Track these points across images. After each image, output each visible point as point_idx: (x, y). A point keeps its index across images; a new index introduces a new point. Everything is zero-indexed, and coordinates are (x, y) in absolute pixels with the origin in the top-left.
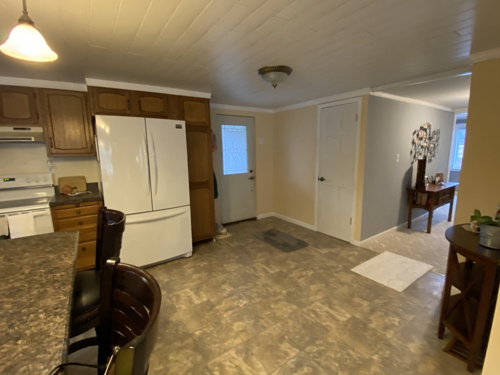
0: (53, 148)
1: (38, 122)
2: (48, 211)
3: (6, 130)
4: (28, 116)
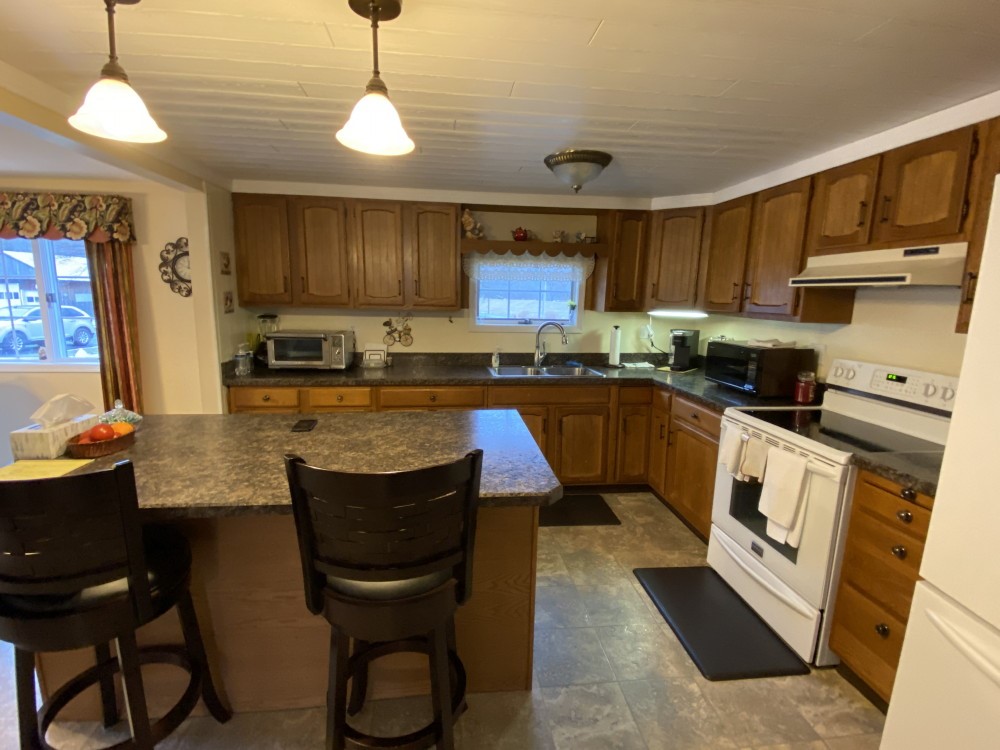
1: (961, 229)
2: (836, 472)
3: (887, 259)
4: (943, 215)
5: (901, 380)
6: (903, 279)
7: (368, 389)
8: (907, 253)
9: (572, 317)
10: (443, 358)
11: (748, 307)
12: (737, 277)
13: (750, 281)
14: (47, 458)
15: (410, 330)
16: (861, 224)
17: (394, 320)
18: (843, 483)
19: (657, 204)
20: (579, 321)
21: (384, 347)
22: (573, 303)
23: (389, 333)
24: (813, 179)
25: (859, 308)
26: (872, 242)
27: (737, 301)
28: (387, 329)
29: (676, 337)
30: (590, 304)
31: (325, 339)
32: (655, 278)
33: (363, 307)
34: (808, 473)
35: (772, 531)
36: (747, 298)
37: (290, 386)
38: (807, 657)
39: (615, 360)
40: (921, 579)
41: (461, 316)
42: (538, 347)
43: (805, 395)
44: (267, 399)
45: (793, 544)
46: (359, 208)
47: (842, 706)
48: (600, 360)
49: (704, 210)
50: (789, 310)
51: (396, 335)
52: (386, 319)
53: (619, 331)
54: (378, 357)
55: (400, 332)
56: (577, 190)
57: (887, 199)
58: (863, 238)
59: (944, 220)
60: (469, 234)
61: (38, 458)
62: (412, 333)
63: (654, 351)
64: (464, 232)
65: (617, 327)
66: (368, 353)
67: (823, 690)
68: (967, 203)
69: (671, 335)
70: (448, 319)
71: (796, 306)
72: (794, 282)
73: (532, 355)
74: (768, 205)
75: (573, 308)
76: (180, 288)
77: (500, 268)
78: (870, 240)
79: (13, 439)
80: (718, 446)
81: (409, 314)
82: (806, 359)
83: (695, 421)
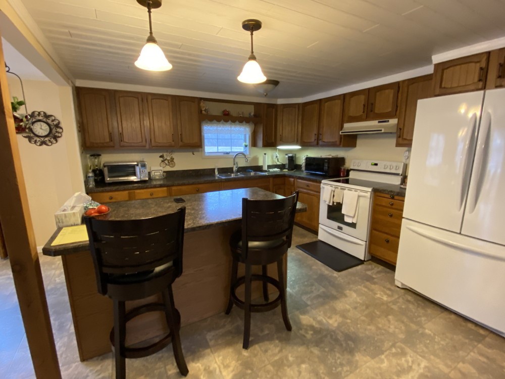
0: (401, 138)
1: (396, 114)
2: (368, 195)
3: (373, 124)
4: (390, 110)
5: (376, 164)
6: (381, 130)
7: (165, 188)
8: (379, 122)
9: (246, 151)
10: (191, 172)
11: (320, 143)
12: (315, 132)
13: (321, 132)
14: (77, 225)
15: (173, 159)
16: (364, 112)
17: (165, 154)
18: (370, 198)
19: (280, 101)
20: (250, 151)
21: (161, 168)
22: (246, 144)
23: (163, 161)
24: (344, 95)
25: (359, 142)
26: (367, 118)
27: (316, 141)
28: (162, 159)
29: (289, 157)
30: (254, 144)
31: (137, 165)
32: (281, 133)
33: (154, 148)
34: (359, 196)
35: (347, 220)
36: (320, 140)
37: (125, 190)
38: (362, 258)
39: (265, 168)
40: (404, 218)
41: (198, 151)
42: (234, 164)
43: (344, 174)
44: (111, 198)
45: (355, 222)
46: (150, 98)
47: (376, 270)
48: (259, 169)
49: (298, 104)
50: (338, 143)
51: (166, 162)
52: (161, 154)
53: (266, 156)
54: (159, 173)
55: (168, 160)
56: (266, 95)
57: (372, 104)
58: (364, 116)
59: (390, 111)
60: (204, 112)
61: (72, 226)
62: (174, 160)
63: (278, 163)
64: (201, 111)
65: (265, 154)
66: (153, 172)
67: (370, 267)
68: (397, 107)
69: (287, 156)
70: (191, 153)
71: (341, 141)
72: (342, 133)
73: (232, 169)
74: (326, 104)
75: (246, 146)
76: (36, 141)
77: (215, 128)
78: (366, 118)
79: (56, 217)
80: (320, 196)
81: (172, 152)
82: (341, 161)
83: (308, 188)
